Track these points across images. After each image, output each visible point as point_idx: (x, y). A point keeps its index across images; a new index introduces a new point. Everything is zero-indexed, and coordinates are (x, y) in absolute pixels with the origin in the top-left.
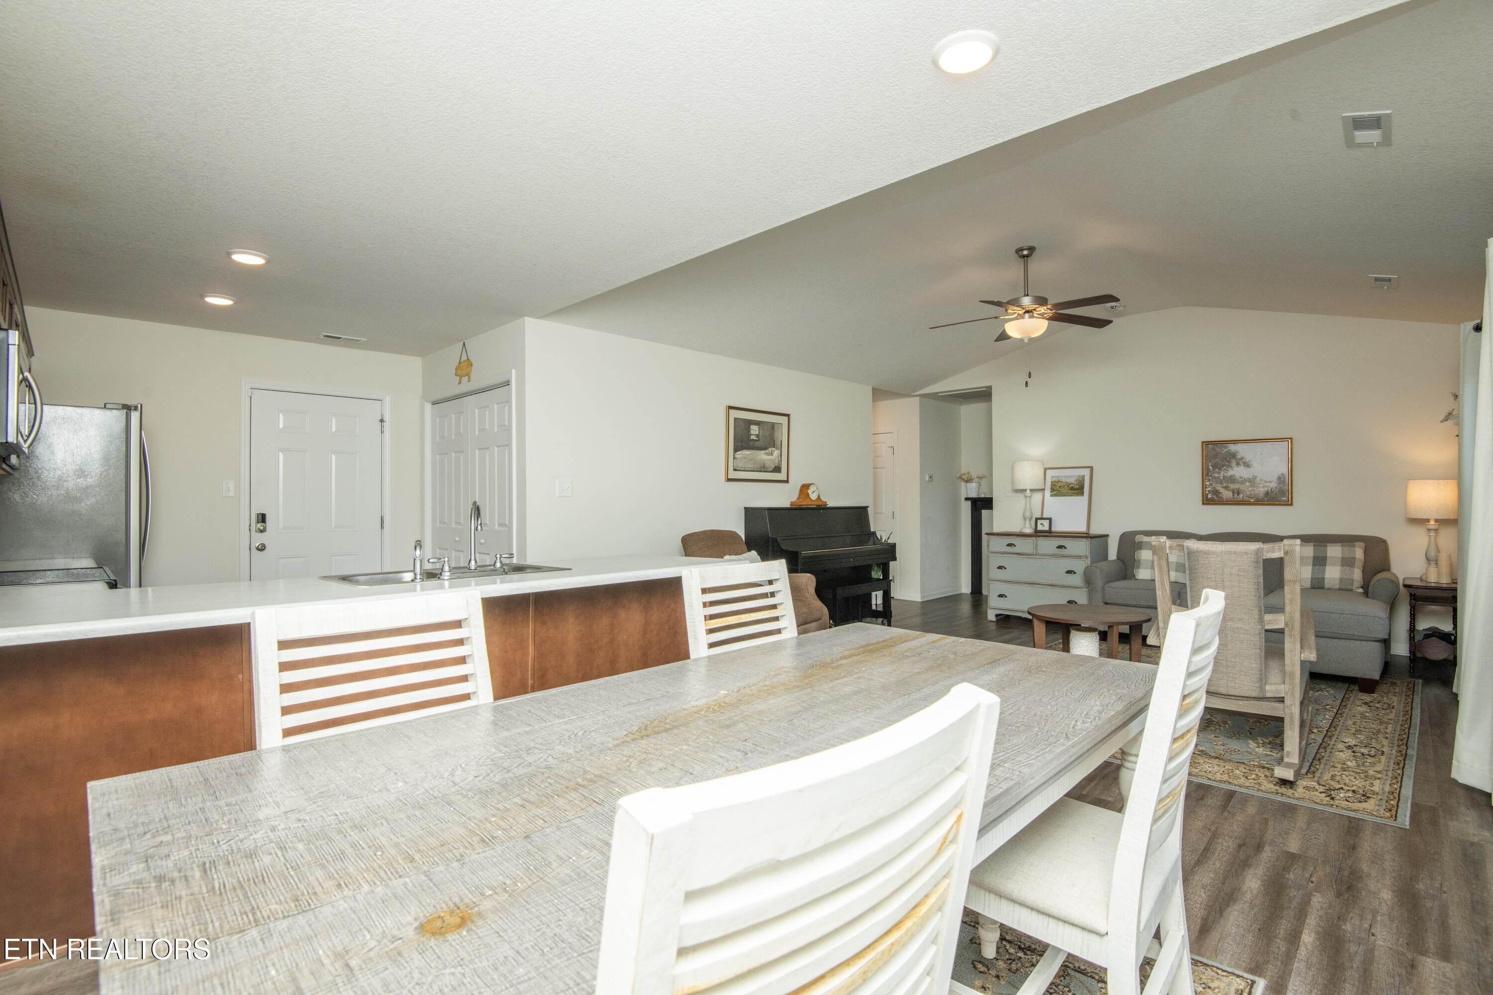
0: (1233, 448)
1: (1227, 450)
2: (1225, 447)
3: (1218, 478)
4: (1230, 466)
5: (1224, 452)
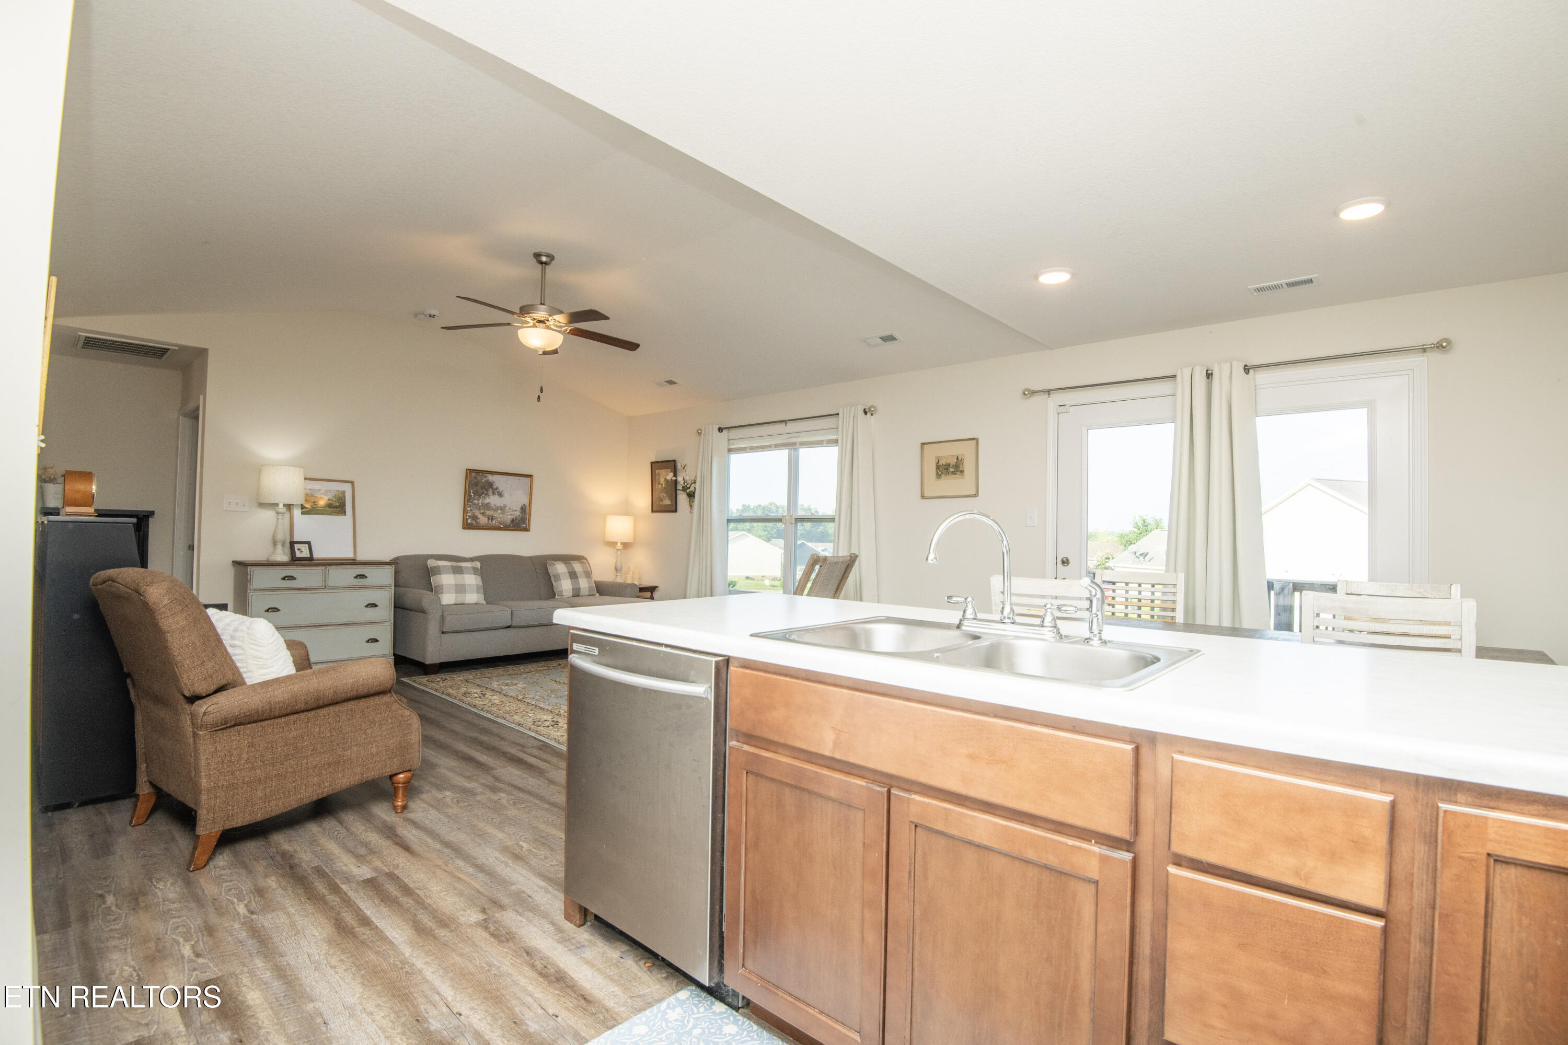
0: (491, 478)
1: (486, 479)
2: (485, 477)
3: (478, 504)
4: (487, 495)
5: (483, 481)
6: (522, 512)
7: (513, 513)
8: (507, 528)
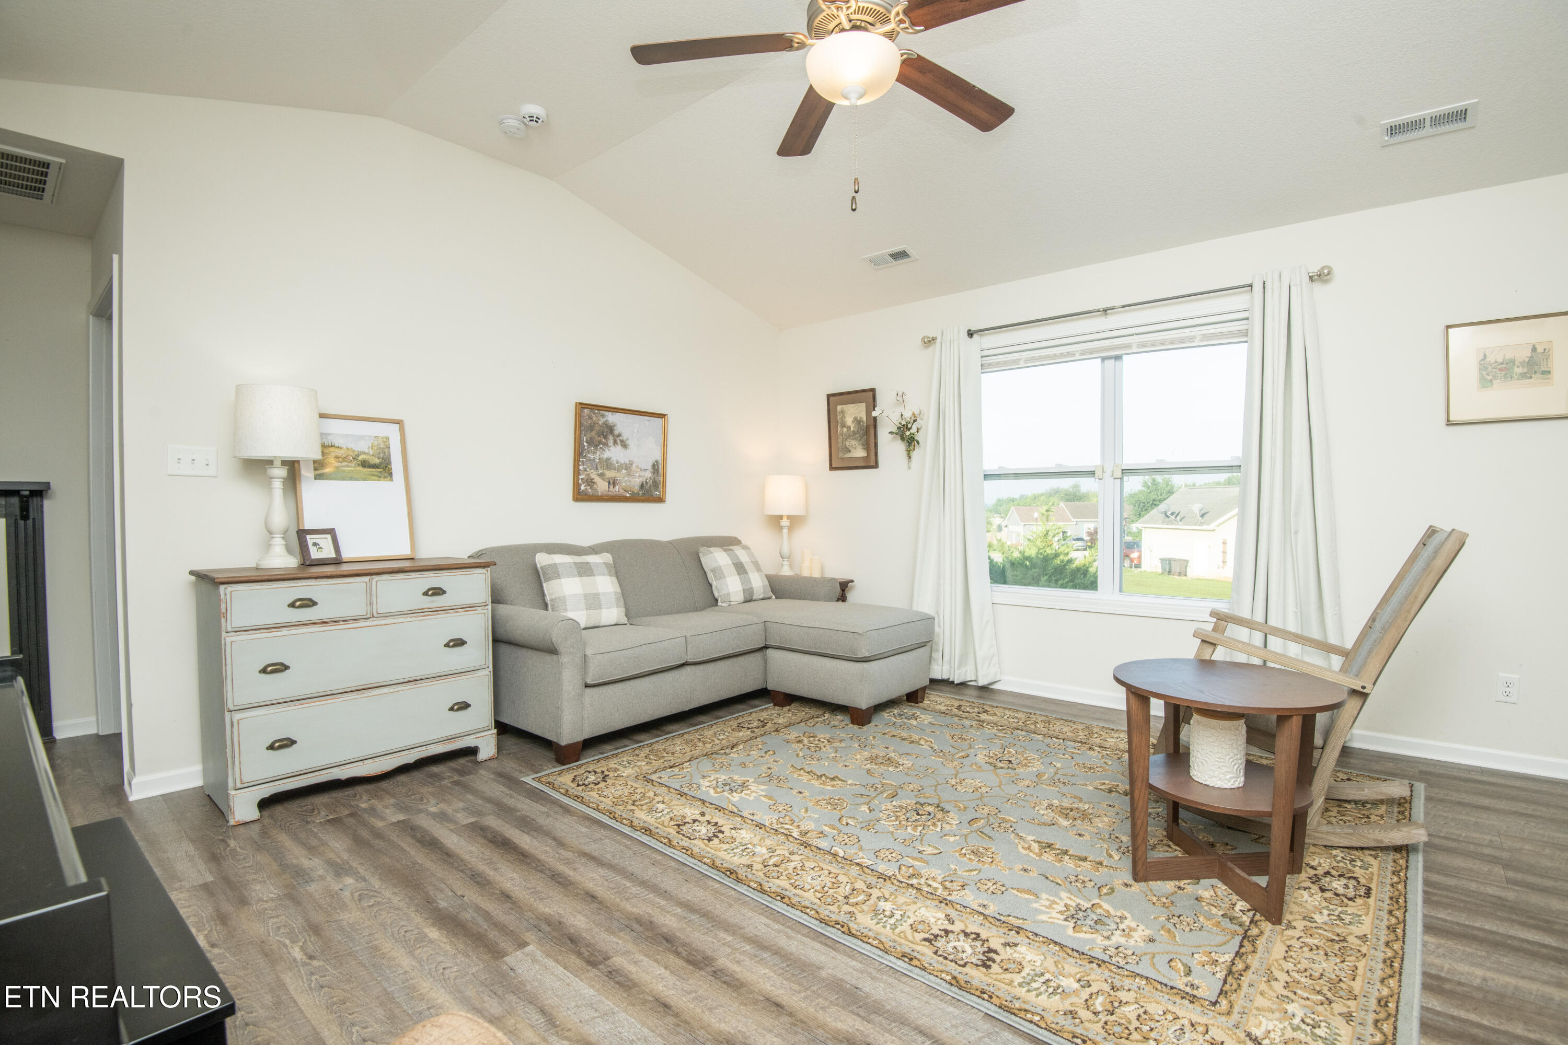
0: (611, 418)
1: (604, 420)
2: (603, 416)
3: (594, 460)
4: (606, 445)
5: (600, 423)
6: (653, 473)
7: (643, 473)
8: (634, 498)
